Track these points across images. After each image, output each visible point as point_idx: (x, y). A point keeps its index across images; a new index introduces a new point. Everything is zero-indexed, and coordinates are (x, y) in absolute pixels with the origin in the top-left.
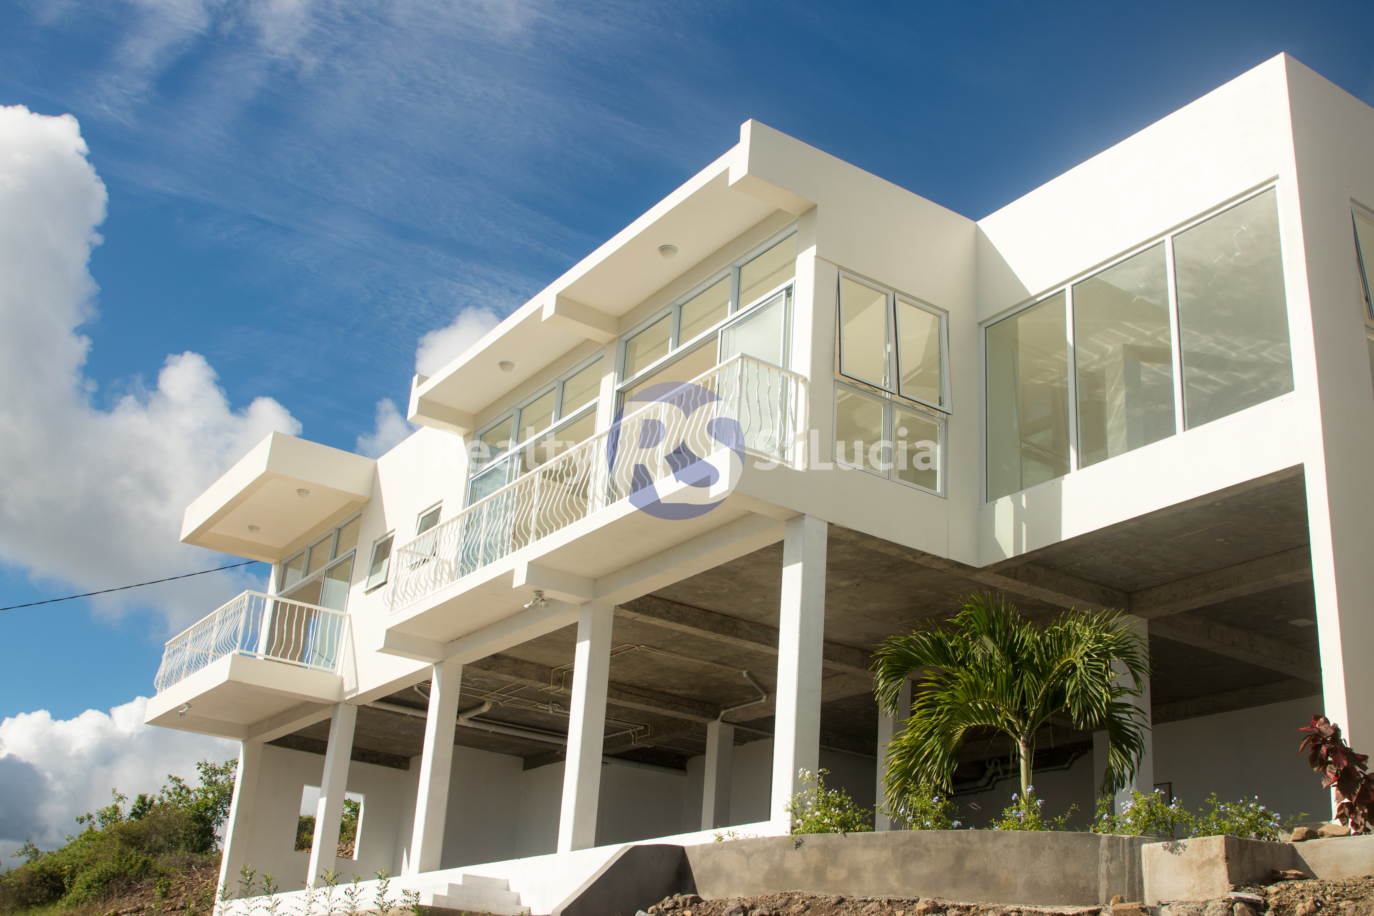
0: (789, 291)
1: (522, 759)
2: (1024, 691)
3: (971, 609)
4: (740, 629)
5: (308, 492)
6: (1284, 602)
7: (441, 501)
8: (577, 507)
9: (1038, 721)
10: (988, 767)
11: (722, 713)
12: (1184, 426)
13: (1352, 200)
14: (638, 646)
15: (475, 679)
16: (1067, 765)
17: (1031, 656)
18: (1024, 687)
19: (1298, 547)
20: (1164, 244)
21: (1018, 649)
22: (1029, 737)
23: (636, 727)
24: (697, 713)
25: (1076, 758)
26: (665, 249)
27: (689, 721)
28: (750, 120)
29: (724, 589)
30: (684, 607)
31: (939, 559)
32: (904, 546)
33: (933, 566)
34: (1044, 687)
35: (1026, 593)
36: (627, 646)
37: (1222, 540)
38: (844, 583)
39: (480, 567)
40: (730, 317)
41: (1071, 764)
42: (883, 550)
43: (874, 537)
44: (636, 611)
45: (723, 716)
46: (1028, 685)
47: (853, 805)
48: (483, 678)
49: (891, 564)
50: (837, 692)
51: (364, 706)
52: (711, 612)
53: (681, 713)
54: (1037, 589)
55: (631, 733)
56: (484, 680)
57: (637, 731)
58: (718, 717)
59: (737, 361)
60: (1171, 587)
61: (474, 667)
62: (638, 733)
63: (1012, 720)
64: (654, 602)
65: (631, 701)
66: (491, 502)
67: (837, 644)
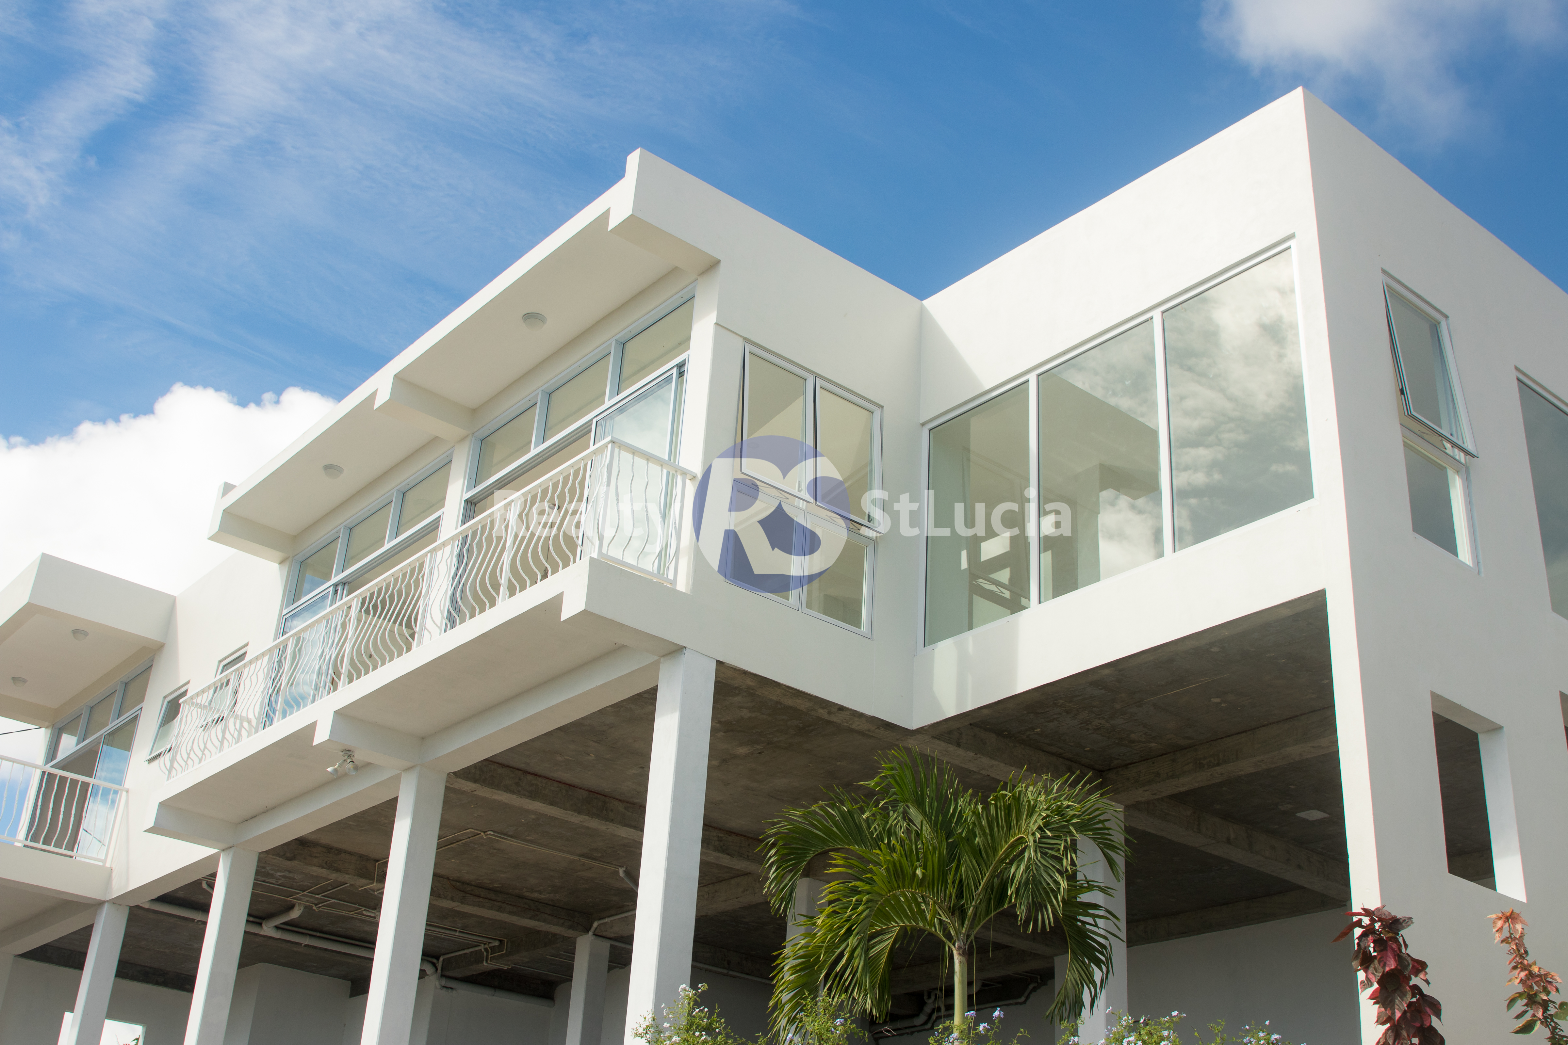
0: (681, 366)
1: (349, 983)
2: (961, 881)
3: (892, 769)
4: (612, 810)
5: (86, 634)
6: (1292, 787)
7: (247, 645)
8: (399, 639)
9: (979, 922)
10: (926, 1001)
11: (595, 924)
12: (1174, 546)
13: (1384, 272)
14: (484, 832)
15: (279, 874)
16: (1022, 999)
17: (972, 834)
18: (961, 875)
19: (1312, 712)
20: (1152, 322)
21: (955, 823)
22: (967, 941)
23: (489, 943)
24: (563, 924)
25: (1034, 989)
26: (531, 318)
27: (554, 935)
28: (640, 148)
29: (589, 755)
30: (540, 779)
31: (861, 715)
32: (816, 697)
33: (854, 726)
34: (987, 874)
35: (972, 767)
36: (471, 832)
37: (1218, 700)
38: (742, 750)
39: (278, 721)
40: (607, 404)
41: (1027, 998)
42: (789, 702)
43: (776, 682)
44: (475, 781)
45: (596, 928)
46: (966, 872)
47: (725, 1028)
48: (290, 872)
49: (801, 725)
50: (737, 898)
51: (138, 906)
52: (574, 787)
53: (542, 924)
54: (985, 761)
55: (483, 950)
56: (291, 875)
57: (490, 947)
58: (590, 929)
59: (607, 447)
60: (1153, 763)
61: (273, 855)
62: (491, 950)
63: (945, 919)
64: (500, 770)
65: (479, 906)
66: (297, 638)
67: (737, 834)
